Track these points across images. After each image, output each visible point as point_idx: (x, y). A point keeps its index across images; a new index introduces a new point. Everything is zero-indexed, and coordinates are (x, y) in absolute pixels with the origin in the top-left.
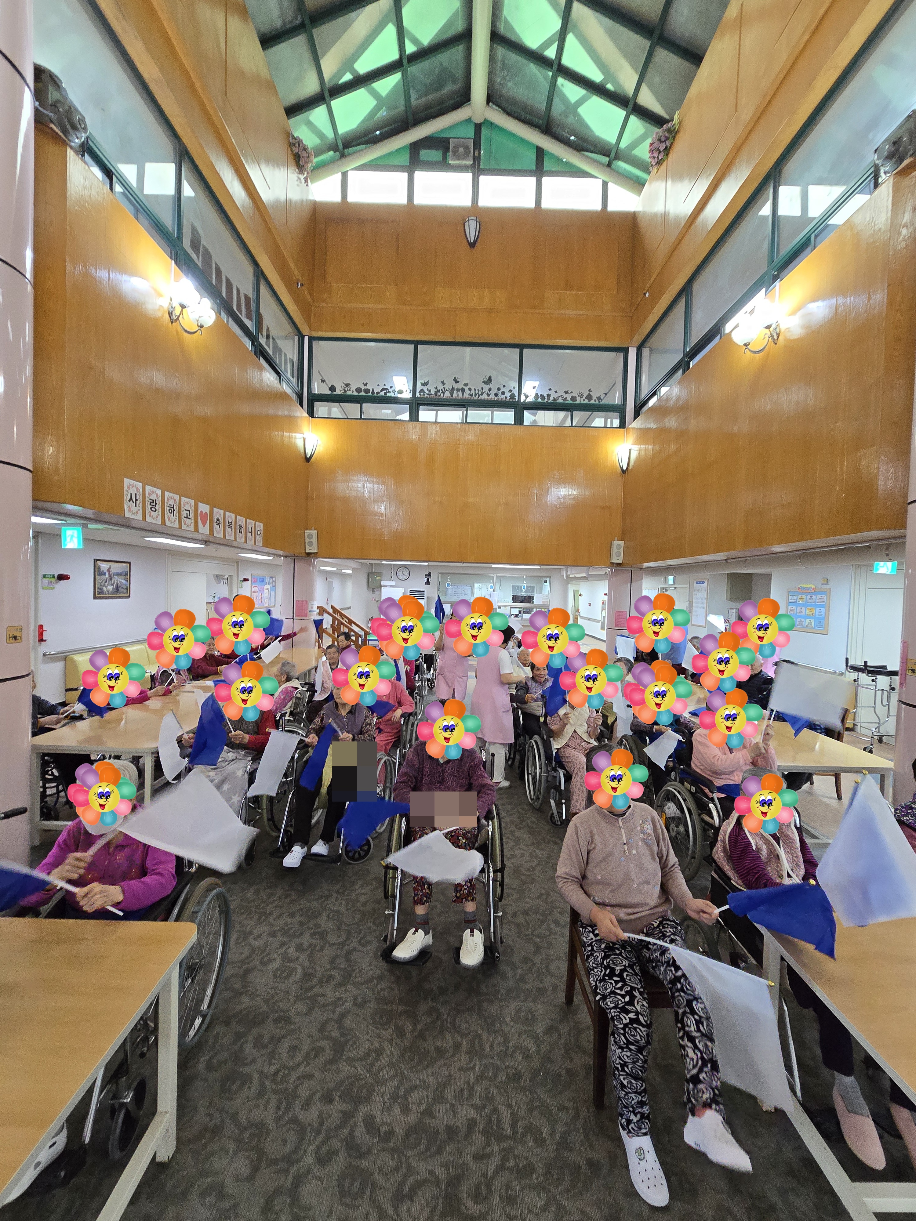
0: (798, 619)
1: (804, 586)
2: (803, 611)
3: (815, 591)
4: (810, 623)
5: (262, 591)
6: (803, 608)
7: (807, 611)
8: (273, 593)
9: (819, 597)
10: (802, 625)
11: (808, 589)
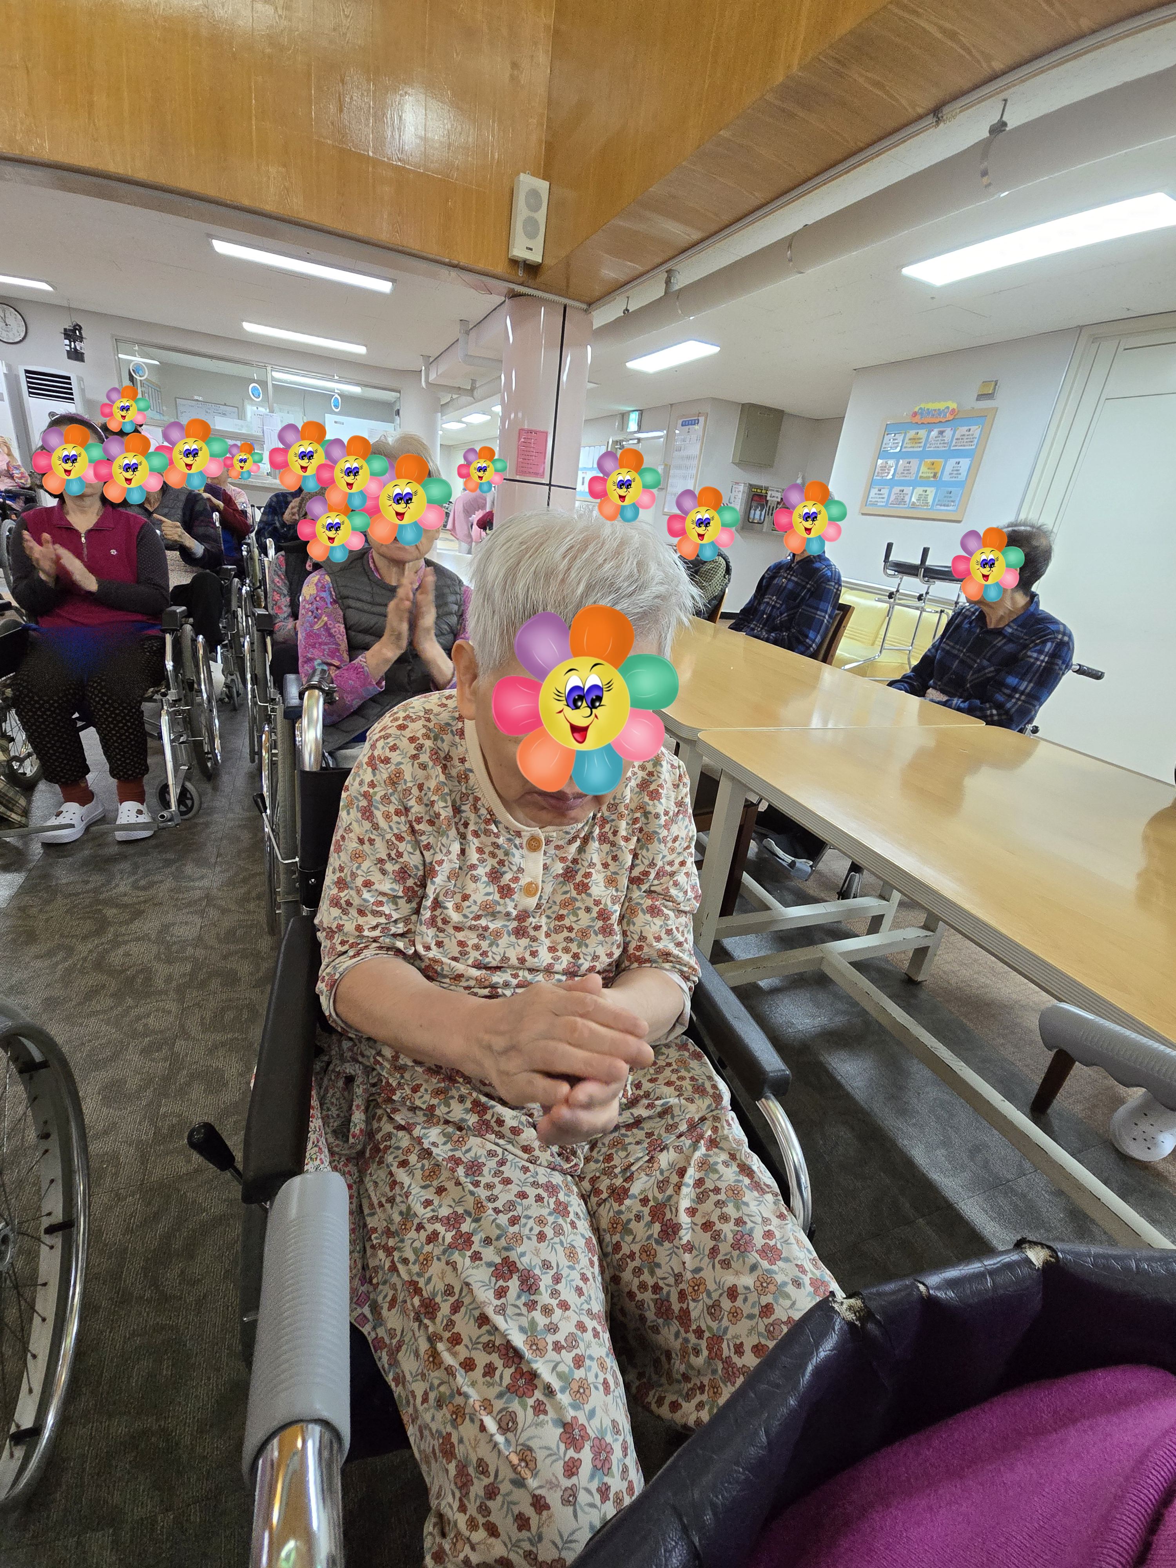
0: (896, 490)
1: (931, 406)
2: (914, 469)
3: (955, 418)
4: (923, 498)
6: (915, 462)
7: (923, 469)
9: (963, 430)
10: (903, 501)
11: (939, 412)
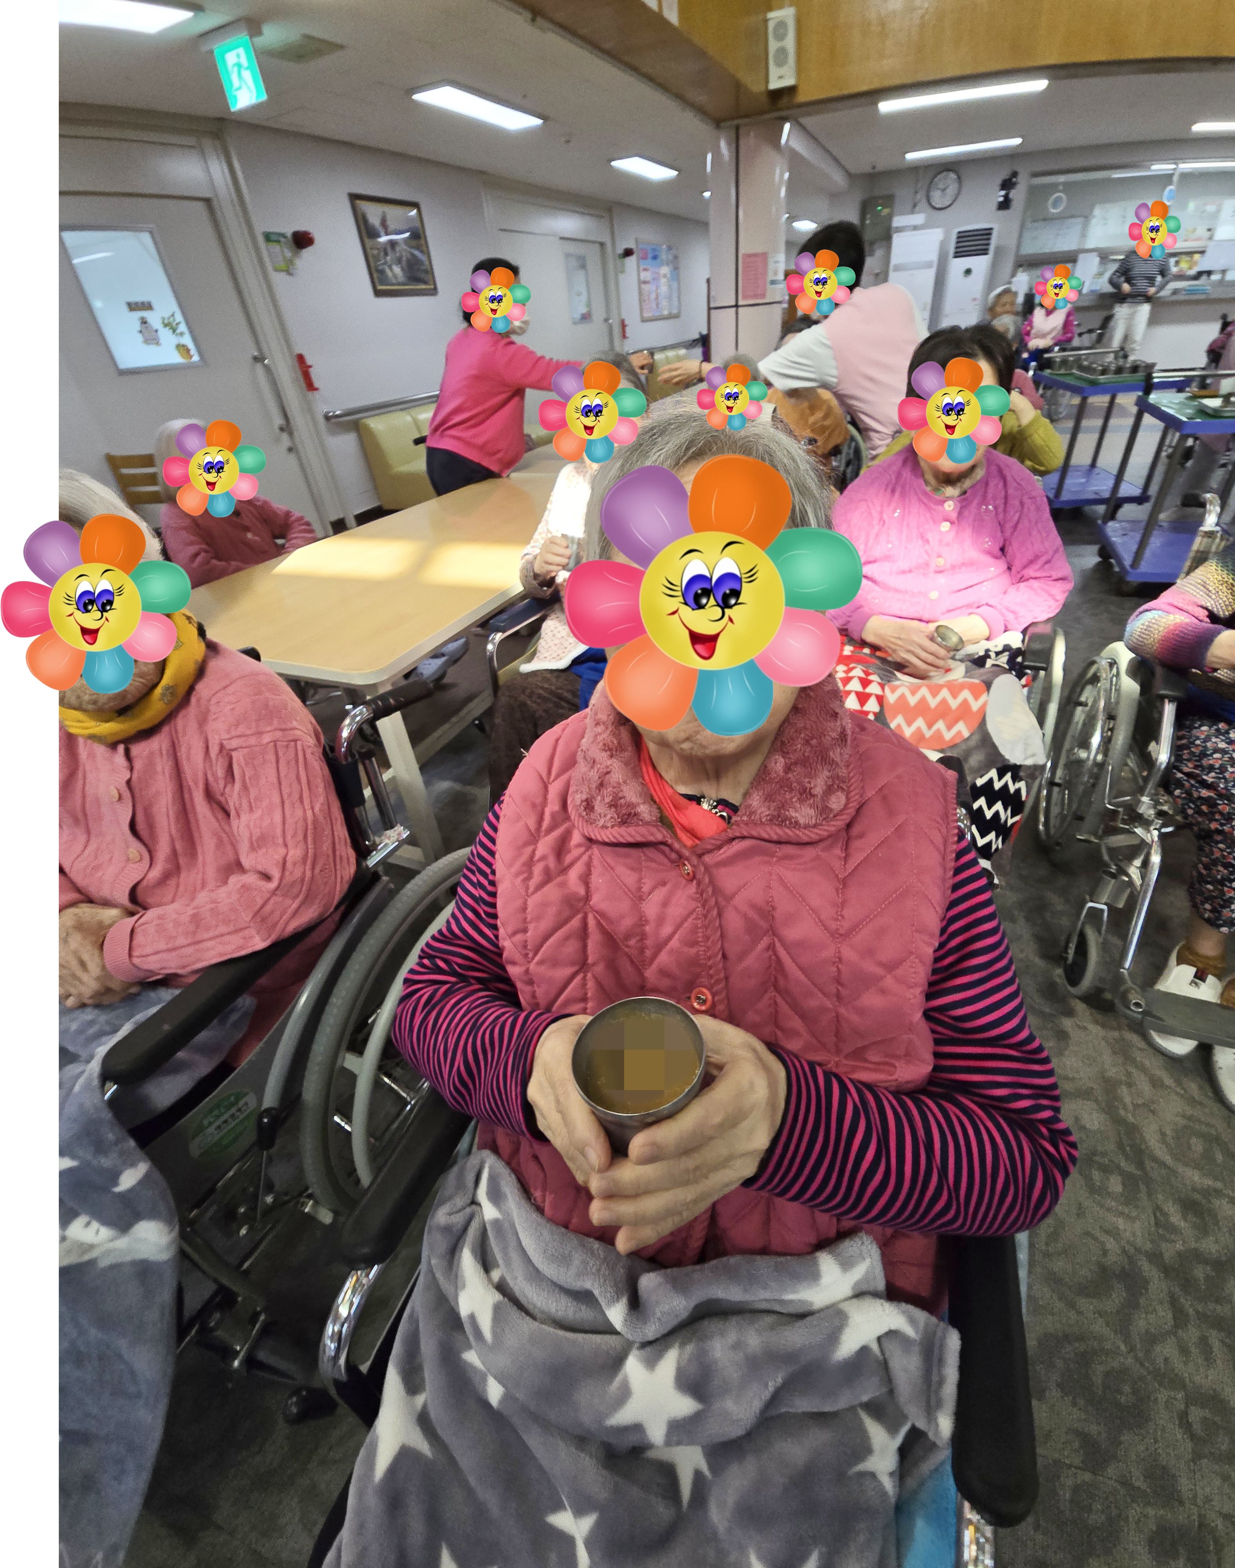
5: (656, 279)
8: (675, 285)
